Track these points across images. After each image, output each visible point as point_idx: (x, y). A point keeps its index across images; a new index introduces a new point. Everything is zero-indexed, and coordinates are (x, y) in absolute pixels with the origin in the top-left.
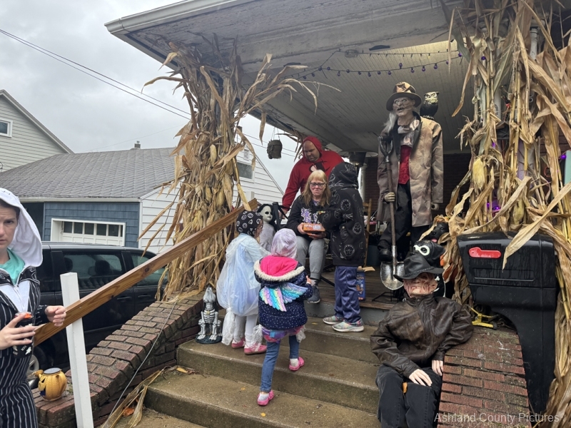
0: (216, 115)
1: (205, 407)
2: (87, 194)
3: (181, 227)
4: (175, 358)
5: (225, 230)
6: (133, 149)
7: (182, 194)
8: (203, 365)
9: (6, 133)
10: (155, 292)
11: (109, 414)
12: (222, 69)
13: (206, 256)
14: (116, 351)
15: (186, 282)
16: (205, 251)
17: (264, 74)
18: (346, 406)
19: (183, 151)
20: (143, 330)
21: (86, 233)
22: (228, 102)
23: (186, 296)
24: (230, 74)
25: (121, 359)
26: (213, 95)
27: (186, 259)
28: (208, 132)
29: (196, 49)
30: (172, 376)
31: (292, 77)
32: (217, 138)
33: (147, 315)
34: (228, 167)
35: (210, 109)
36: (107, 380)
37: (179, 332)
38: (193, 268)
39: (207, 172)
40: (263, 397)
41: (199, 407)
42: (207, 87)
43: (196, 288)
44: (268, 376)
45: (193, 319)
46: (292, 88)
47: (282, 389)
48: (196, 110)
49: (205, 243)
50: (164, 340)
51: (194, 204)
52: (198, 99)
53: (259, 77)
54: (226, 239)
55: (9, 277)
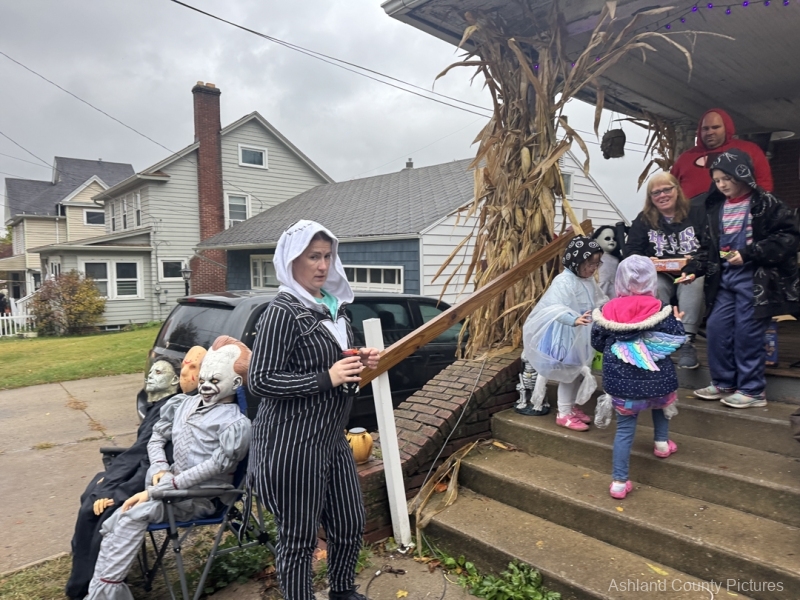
0: (530, 104)
1: (537, 492)
2: (357, 232)
3: (484, 265)
4: (490, 430)
5: (545, 266)
6: (404, 170)
7: (483, 220)
8: (527, 441)
9: (261, 163)
10: (455, 349)
11: (420, 487)
12: (536, 37)
13: (519, 302)
14: (420, 415)
15: (495, 336)
16: (518, 295)
17: (602, 33)
18: (748, 512)
19: (484, 163)
20: (449, 391)
21: (358, 281)
22: (546, 83)
23: (496, 353)
24: (548, 43)
25: (427, 425)
26: (524, 77)
27: (492, 306)
28: (518, 131)
29: (498, 15)
30: (489, 451)
31: (647, 29)
32: (530, 138)
33: (450, 375)
34: (547, 177)
35: (520, 97)
36: (415, 446)
37: (493, 398)
38: (502, 318)
39: (517, 187)
40: (617, 487)
41: (528, 491)
42: (517, 66)
43: (510, 343)
44: (623, 461)
45: (509, 383)
46: (648, 46)
47: (644, 480)
48: (500, 101)
49: (518, 287)
50: (475, 406)
51: (501, 232)
52: (505, 86)
53: (594, 39)
54: (547, 281)
55: (329, 313)
